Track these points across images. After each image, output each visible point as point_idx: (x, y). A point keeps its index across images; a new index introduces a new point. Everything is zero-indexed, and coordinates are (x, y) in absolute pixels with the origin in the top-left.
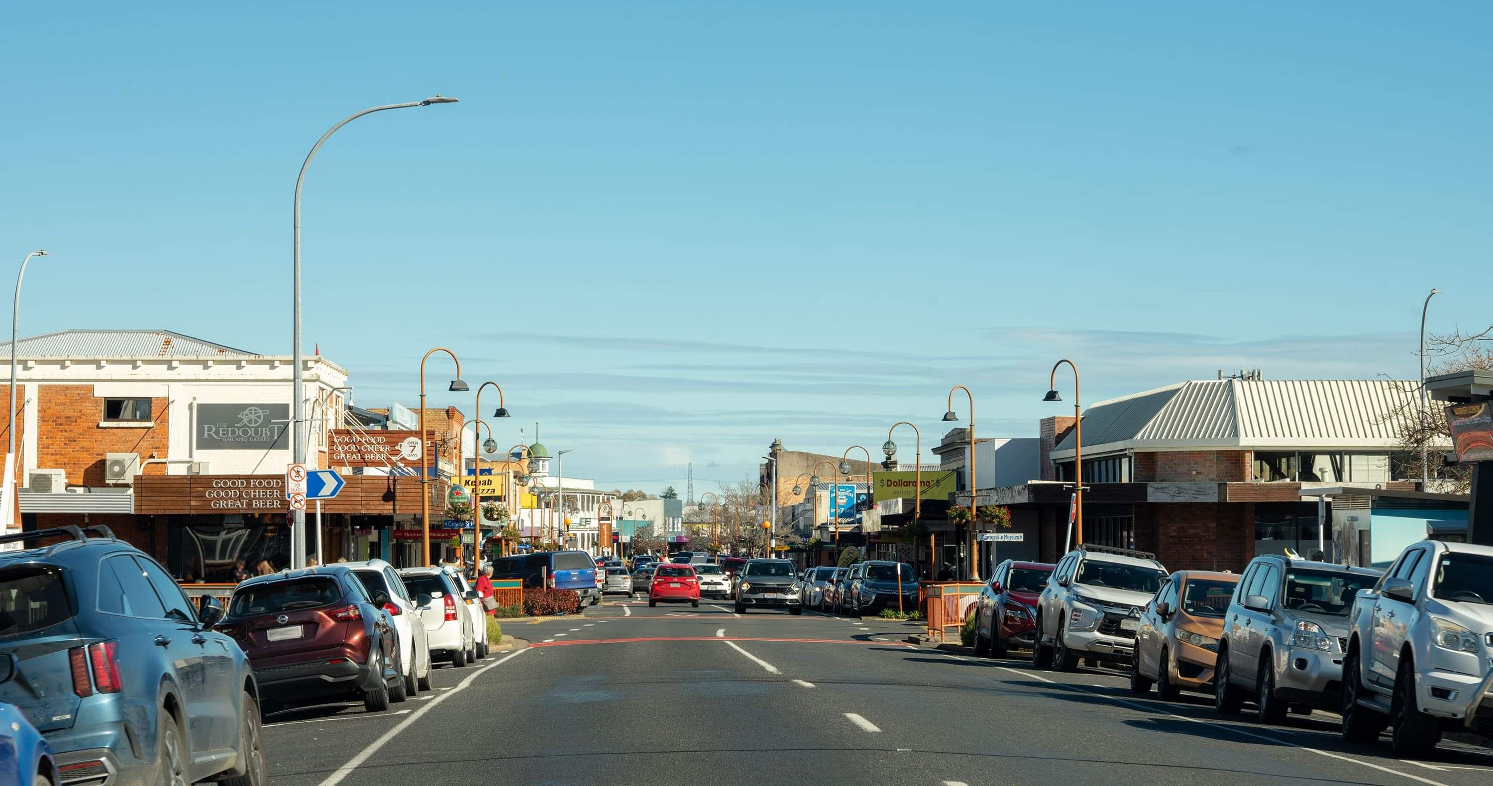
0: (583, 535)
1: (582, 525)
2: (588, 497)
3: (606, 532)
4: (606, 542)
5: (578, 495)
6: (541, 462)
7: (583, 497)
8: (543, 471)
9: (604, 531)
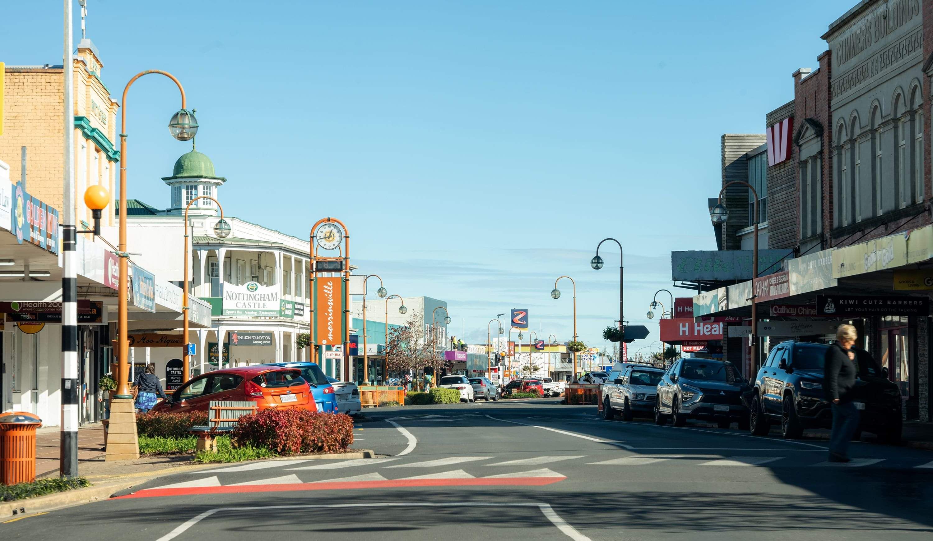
0: (287, 337)
1: (285, 316)
2: (298, 262)
3: (330, 303)
4: (330, 329)
5: (277, 253)
6: (200, 188)
7: (287, 260)
8: (205, 206)
9: (327, 300)
